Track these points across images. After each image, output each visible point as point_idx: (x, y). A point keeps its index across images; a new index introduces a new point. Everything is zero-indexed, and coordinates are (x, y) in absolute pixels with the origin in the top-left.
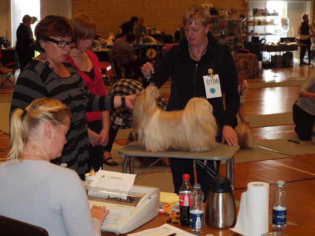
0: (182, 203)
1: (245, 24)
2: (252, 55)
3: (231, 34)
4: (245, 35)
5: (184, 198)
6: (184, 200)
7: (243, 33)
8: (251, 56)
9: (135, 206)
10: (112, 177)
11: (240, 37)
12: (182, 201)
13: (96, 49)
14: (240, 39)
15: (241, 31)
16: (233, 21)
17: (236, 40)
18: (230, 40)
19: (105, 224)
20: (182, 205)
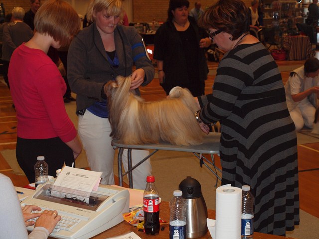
0: (146, 208)
1: (301, 6)
2: (304, 36)
3: (285, 17)
4: (301, 17)
5: (148, 203)
6: (147, 205)
7: (299, 16)
8: (303, 38)
9: (95, 210)
10: (77, 175)
11: (293, 20)
12: (146, 206)
13: (150, 32)
14: (293, 21)
15: (297, 13)
16: (287, 3)
17: (290, 22)
18: (283, 22)
19: (58, 230)
20: (146, 210)
